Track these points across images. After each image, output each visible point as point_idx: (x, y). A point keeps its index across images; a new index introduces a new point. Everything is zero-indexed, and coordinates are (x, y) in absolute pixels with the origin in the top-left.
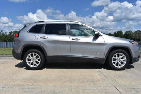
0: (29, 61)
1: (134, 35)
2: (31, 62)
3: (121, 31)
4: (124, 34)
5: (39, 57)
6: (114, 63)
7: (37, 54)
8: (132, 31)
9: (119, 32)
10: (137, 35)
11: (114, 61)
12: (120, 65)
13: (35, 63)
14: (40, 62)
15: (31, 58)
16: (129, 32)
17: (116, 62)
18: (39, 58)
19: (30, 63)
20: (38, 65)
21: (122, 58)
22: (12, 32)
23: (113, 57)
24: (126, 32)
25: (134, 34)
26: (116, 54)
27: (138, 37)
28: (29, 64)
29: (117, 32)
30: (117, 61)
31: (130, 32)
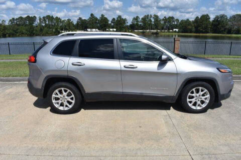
0: (57, 101)
1: (229, 23)
2: (60, 102)
3: (207, 15)
4: (213, 21)
5: (71, 95)
6: (190, 102)
7: (69, 91)
8: (226, 16)
9: (203, 16)
10: (236, 23)
11: (191, 100)
12: (199, 105)
13: (66, 103)
14: (73, 102)
15: (59, 96)
16: (221, 17)
17: (193, 100)
18: (73, 96)
19: (58, 103)
20: (71, 106)
21: (203, 95)
22: (13, 19)
23: (189, 94)
24: (217, 17)
25: (230, 21)
26: (194, 90)
27: (236, 27)
28: (56, 106)
29: (200, 17)
30: (195, 99)
31: (223, 16)
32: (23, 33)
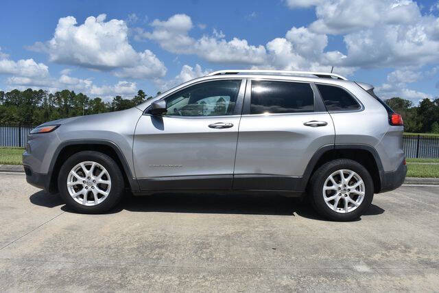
32: (12, 119)
